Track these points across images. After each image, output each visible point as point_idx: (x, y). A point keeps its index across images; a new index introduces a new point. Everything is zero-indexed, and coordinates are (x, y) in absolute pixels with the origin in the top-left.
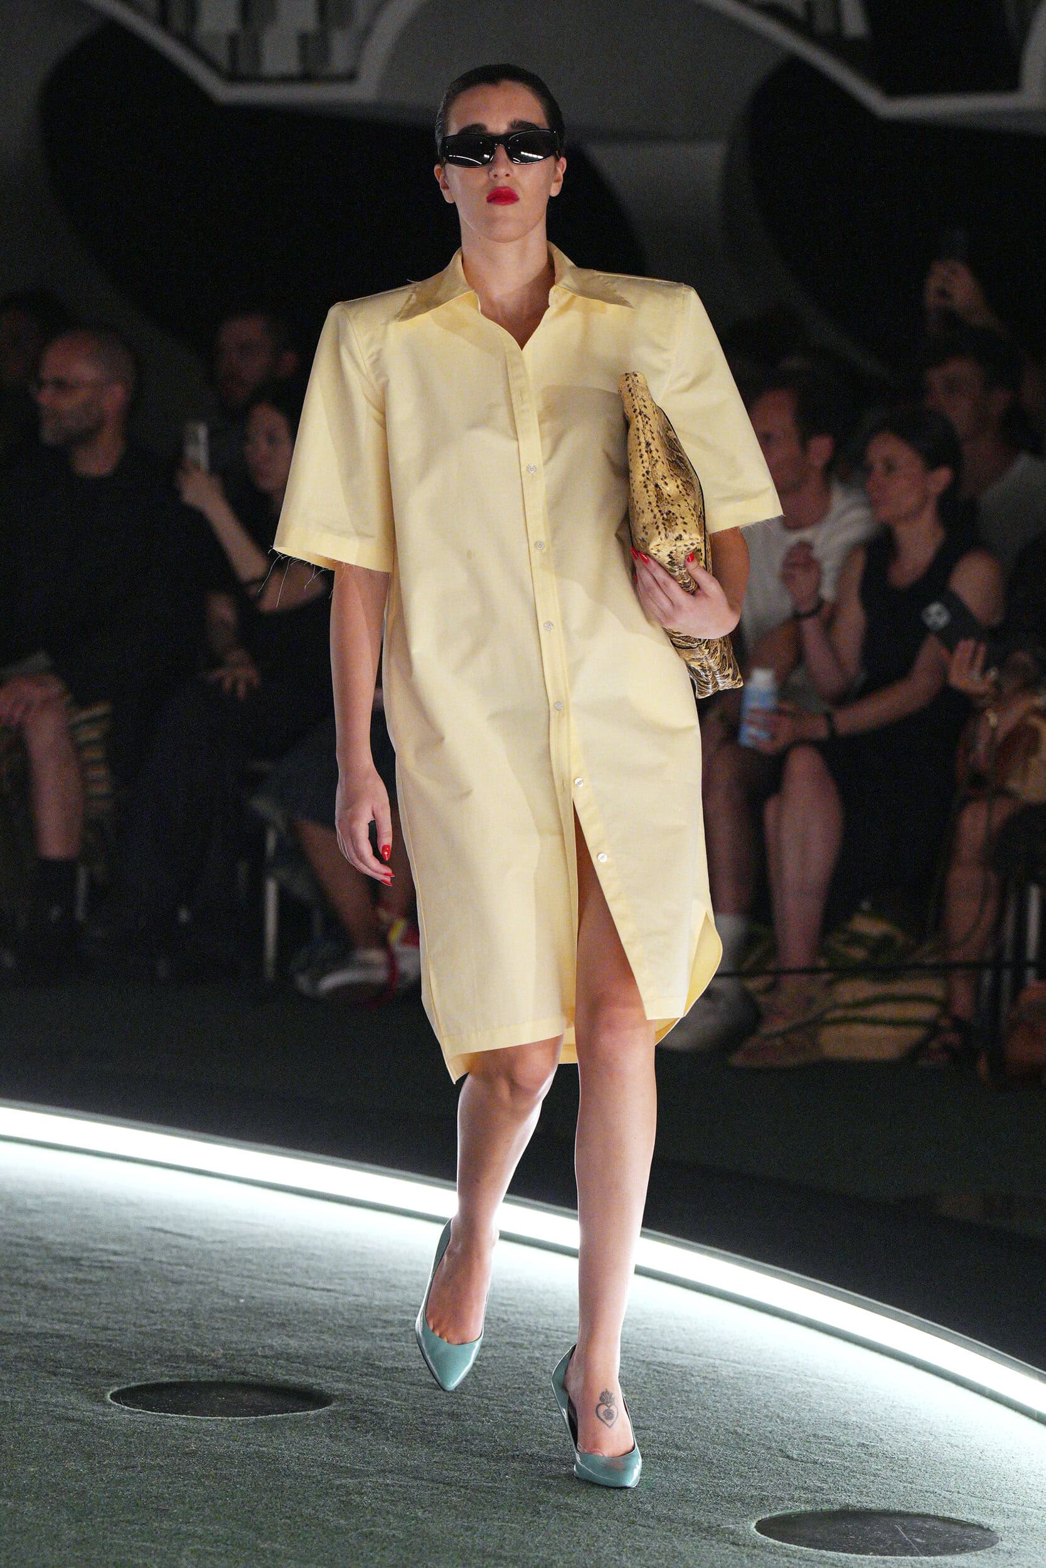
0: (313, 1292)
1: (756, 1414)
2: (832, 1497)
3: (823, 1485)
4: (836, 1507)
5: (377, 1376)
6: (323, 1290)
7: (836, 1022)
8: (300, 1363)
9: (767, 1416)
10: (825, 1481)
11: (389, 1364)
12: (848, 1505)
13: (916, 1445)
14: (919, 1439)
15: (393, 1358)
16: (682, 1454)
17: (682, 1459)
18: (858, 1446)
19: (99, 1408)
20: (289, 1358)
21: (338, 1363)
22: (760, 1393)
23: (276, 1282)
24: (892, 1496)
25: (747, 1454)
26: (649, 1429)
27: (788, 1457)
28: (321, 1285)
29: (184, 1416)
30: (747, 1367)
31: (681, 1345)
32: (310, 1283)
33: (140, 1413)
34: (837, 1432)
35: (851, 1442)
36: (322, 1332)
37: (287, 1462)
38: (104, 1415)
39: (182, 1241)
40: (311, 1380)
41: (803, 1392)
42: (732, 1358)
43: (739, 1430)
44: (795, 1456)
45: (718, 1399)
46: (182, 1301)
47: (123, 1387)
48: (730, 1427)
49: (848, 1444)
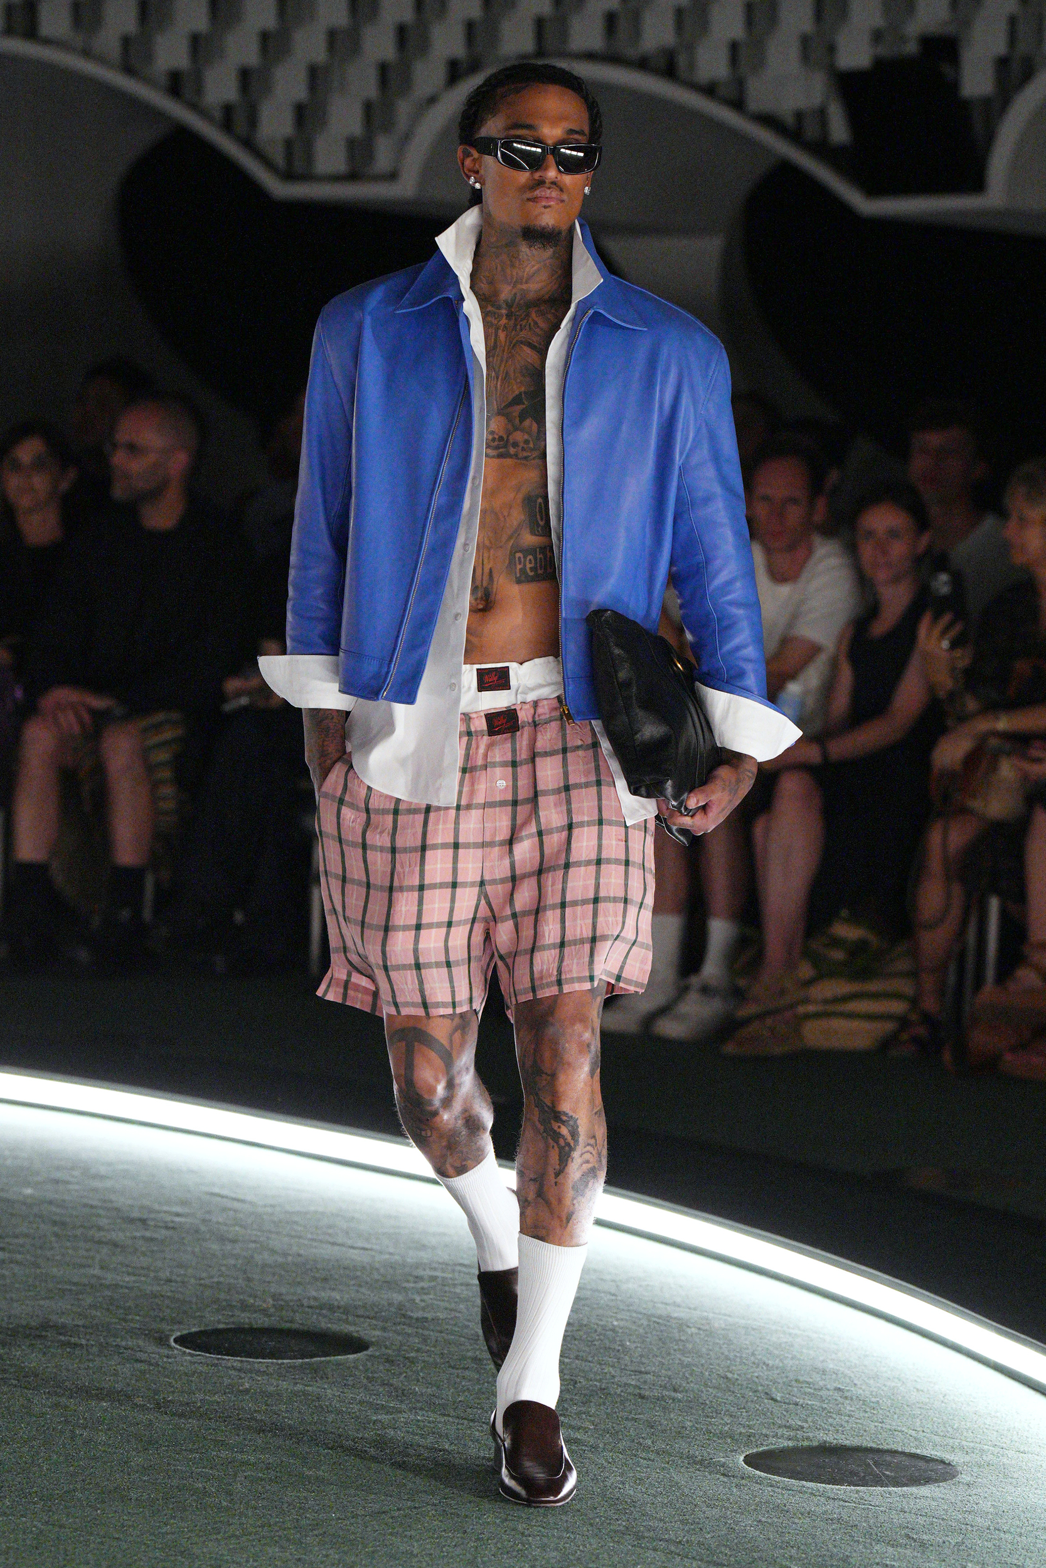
0: (352, 1251)
1: (745, 1361)
2: (811, 1435)
3: (804, 1424)
4: (815, 1444)
5: (410, 1325)
6: (362, 1248)
7: (817, 1016)
8: (341, 1313)
9: (754, 1363)
10: (806, 1421)
11: (420, 1315)
12: (825, 1442)
13: (885, 1389)
14: (888, 1384)
15: (423, 1309)
16: (679, 1396)
17: (679, 1401)
18: (835, 1389)
19: (164, 1351)
20: (332, 1308)
21: (373, 1313)
22: (748, 1343)
23: (321, 1241)
24: (865, 1434)
25: (736, 1396)
26: (649, 1373)
27: (772, 1399)
28: (360, 1244)
29: (239, 1358)
30: (737, 1320)
31: (678, 1300)
32: (350, 1242)
33: (200, 1355)
34: (816, 1377)
35: (829, 1387)
36: (360, 1286)
37: (329, 1399)
38: (168, 1357)
39: (236, 1205)
40: (351, 1328)
41: (788, 1342)
42: (723, 1311)
43: (730, 1375)
44: (779, 1399)
45: (710, 1348)
46: (236, 1257)
47: (185, 1332)
48: (721, 1372)
49: (826, 1389)
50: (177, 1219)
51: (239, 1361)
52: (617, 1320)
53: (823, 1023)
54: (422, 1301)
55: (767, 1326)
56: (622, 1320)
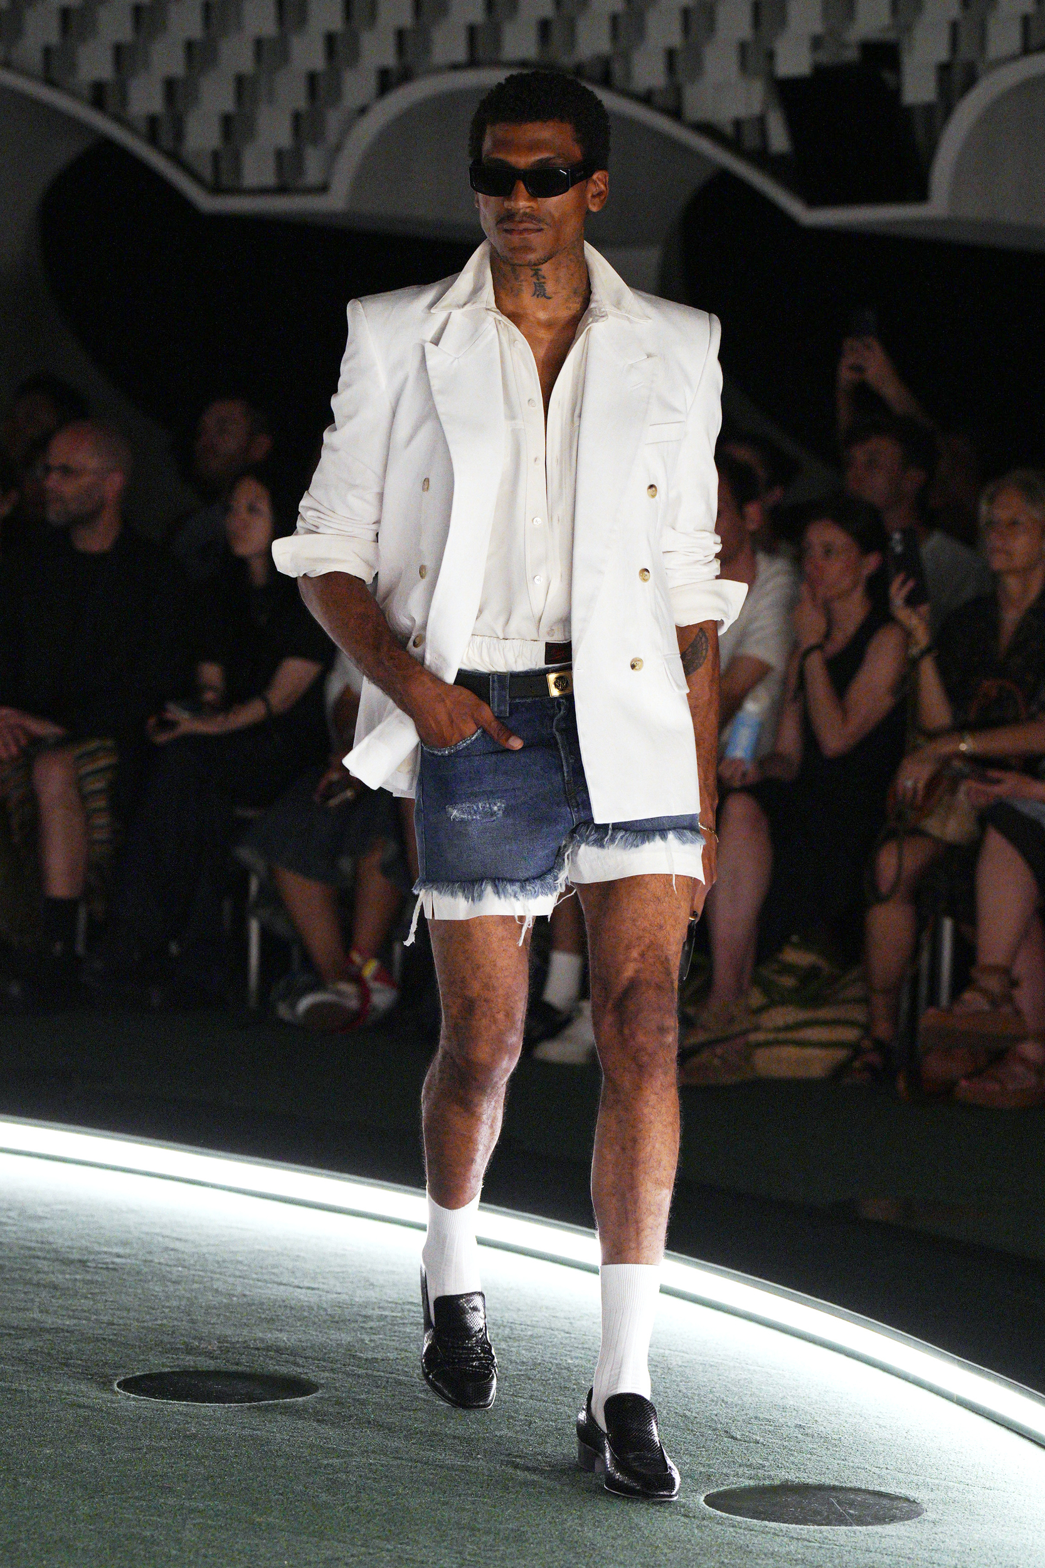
0: (298, 1290)
1: (702, 1398)
2: (772, 1473)
3: (765, 1462)
4: (777, 1482)
5: (358, 1366)
6: (308, 1288)
7: (768, 1044)
8: (288, 1355)
9: (712, 1401)
10: (767, 1460)
11: (370, 1355)
12: (787, 1480)
13: (847, 1426)
14: (850, 1420)
15: (373, 1349)
18: (795, 1427)
19: (107, 1396)
20: (278, 1350)
21: (322, 1356)
22: (705, 1380)
23: (265, 1281)
24: (827, 1472)
25: (695, 1435)
27: (732, 1437)
28: (306, 1284)
29: (184, 1403)
30: (694, 1357)
32: (296, 1282)
33: (145, 1400)
34: (776, 1415)
35: (789, 1424)
36: (307, 1326)
37: (278, 1444)
38: (112, 1402)
39: (178, 1245)
40: (300, 1370)
41: (746, 1379)
43: (688, 1413)
44: (739, 1437)
45: (668, 1385)
46: (180, 1298)
47: (128, 1376)
48: (679, 1410)
49: (787, 1426)
50: (117, 1260)
51: (185, 1405)
52: (572, 1359)
53: (776, 1051)
54: (371, 1341)
55: (724, 1362)
56: (577, 1358)
